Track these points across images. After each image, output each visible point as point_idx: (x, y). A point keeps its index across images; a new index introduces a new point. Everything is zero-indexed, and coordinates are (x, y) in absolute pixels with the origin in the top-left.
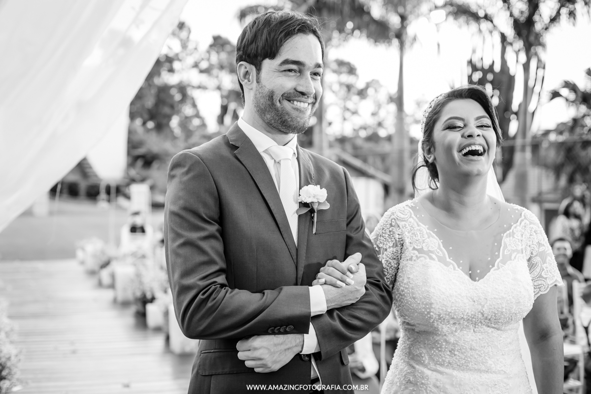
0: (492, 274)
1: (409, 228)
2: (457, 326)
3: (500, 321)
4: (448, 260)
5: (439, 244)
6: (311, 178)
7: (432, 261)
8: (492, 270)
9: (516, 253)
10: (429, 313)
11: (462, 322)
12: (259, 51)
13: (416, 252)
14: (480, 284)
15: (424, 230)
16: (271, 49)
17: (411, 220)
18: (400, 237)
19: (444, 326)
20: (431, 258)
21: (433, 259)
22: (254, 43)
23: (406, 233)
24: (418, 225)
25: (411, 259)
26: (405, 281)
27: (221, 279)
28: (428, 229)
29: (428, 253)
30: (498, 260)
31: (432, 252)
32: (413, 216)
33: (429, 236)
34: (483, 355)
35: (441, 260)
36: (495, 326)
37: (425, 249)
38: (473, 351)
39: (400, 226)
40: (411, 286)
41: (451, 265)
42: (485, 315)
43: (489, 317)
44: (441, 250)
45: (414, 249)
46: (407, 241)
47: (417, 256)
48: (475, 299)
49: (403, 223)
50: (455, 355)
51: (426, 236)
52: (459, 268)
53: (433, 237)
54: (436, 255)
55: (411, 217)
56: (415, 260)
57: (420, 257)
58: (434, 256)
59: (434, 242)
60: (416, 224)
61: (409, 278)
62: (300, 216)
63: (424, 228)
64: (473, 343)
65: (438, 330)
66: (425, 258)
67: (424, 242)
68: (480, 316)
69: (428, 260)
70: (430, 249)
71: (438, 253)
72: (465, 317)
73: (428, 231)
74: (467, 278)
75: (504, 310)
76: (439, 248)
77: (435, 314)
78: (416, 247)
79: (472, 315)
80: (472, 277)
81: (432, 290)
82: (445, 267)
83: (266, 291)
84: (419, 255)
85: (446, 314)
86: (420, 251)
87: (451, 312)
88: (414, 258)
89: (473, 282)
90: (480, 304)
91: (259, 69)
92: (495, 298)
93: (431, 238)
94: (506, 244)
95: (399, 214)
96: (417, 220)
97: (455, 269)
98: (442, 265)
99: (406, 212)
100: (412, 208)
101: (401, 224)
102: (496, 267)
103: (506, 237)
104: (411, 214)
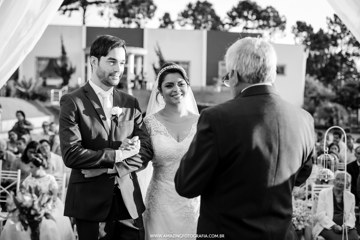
0: (186, 140)
1: (153, 123)
2: (173, 162)
4: (168, 134)
5: (165, 129)
6: (118, 103)
8: (186, 138)
10: (160, 156)
12: (100, 53)
13: (155, 132)
14: (181, 144)
16: (105, 53)
17: (154, 119)
18: (150, 126)
19: (167, 162)
20: (161, 134)
21: (162, 134)
22: (98, 49)
23: (152, 125)
24: (157, 122)
25: (153, 135)
29: (160, 132)
30: (189, 134)
32: (155, 118)
33: (161, 125)
35: (165, 134)
37: (159, 131)
41: (169, 137)
44: (165, 131)
45: (155, 131)
46: (152, 128)
48: (179, 150)
50: (173, 175)
51: (160, 126)
52: (172, 137)
53: (162, 126)
54: (163, 133)
55: (154, 118)
57: (157, 134)
58: (162, 133)
59: (163, 128)
62: (112, 120)
63: (159, 122)
65: (165, 164)
66: (159, 134)
67: (158, 128)
69: (160, 135)
70: (161, 130)
72: (175, 157)
74: (176, 141)
77: (163, 156)
78: (156, 130)
79: (178, 156)
80: (178, 141)
82: (167, 137)
83: (99, 151)
84: (156, 133)
85: (167, 156)
86: (157, 131)
87: (169, 155)
88: (155, 134)
89: (178, 143)
90: (181, 152)
91: (99, 60)
93: (161, 126)
94: (193, 128)
95: (149, 118)
96: (156, 120)
97: (171, 138)
98: (165, 136)
99: (152, 117)
100: (154, 115)
101: (150, 121)
102: (188, 137)
103: (194, 126)
104: (154, 117)
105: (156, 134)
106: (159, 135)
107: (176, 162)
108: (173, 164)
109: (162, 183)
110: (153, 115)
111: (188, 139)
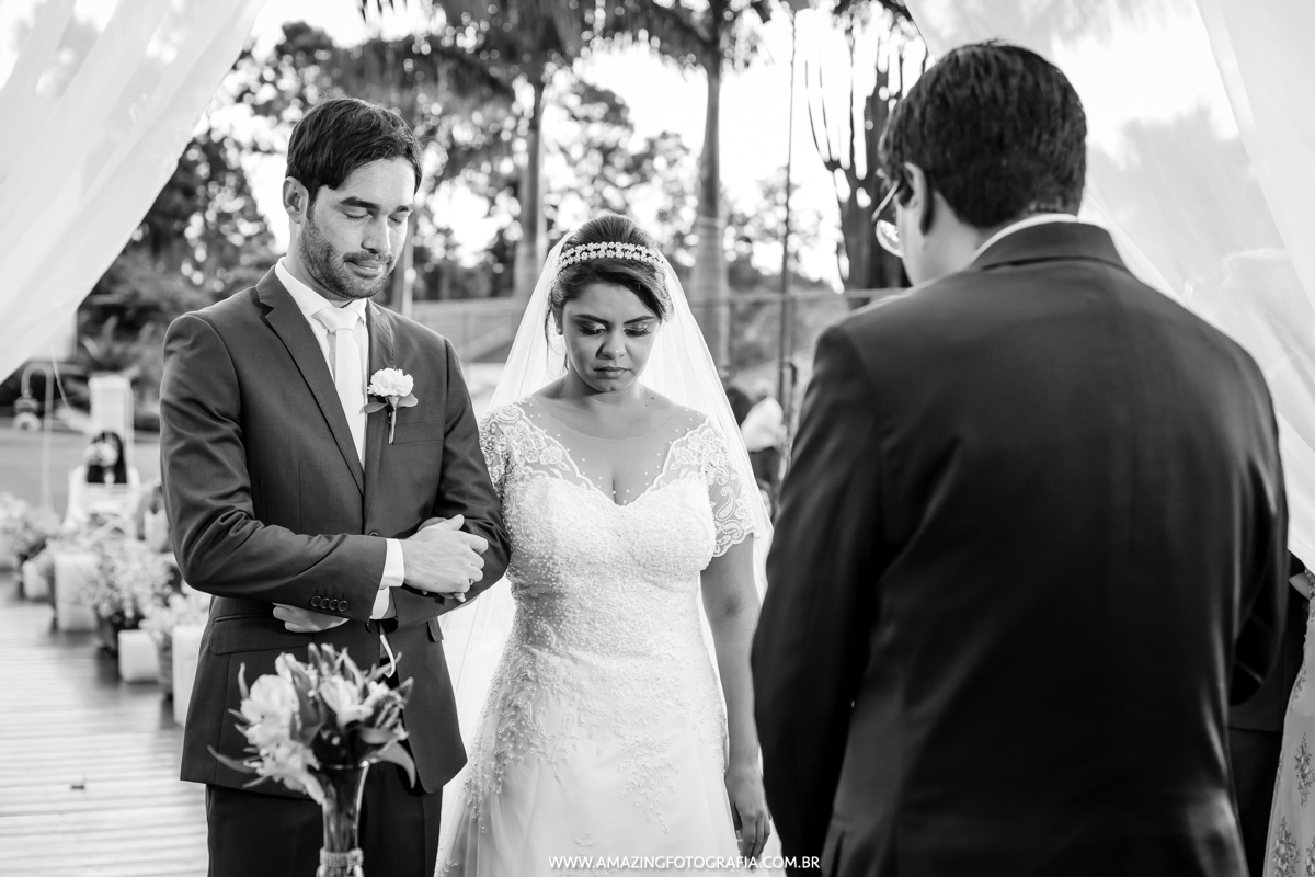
0: (648, 496)
1: (518, 434)
2: (596, 578)
3: (661, 569)
4: (578, 475)
5: (564, 455)
6: (388, 357)
7: (554, 479)
8: (648, 490)
9: (687, 470)
11: (602, 569)
13: (530, 469)
14: (628, 509)
15: (540, 436)
17: (521, 422)
18: (505, 448)
19: (575, 579)
20: (553, 475)
21: (556, 476)
23: (514, 441)
24: (532, 430)
25: (522, 479)
26: (514, 513)
27: (245, 505)
28: (547, 434)
29: (548, 468)
30: (659, 477)
31: (554, 466)
32: (524, 416)
33: (549, 443)
34: (639, 628)
35: (569, 476)
36: (657, 579)
37: (543, 462)
38: (624, 623)
39: (505, 433)
40: (522, 517)
41: (584, 484)
42: (637, 558)
43: (643, 561)
44: (568, 463)
45: (527, 463)
46: (516, 454)
47: (530, 474)
48: (620, 532)
49: (509, 428)
50: (596, 629)
51: (544, 444)
52: (595, 486)
53: (555, 445)
54: (560, 470)
55: (520, 418)
56: (527, 481)
57: (536, 475)
58: (556, 472)
59: (557, 452)
60: (528, 428)
61: (518, 507)
62: (369, 415)
63: (541, 433)
64: (622, 609)
65: (567, 586)
66: (544, 476)
67: (541, 453)
68: (629, 559)
69: (548, 478)
70: (551, 462)
71: (563, 467)
72: (606, 560)
73: (547, 437)
74: (609, 501)
75: (665, 550)
76: (565, 459)
77: (562, 557)
78: (529, 461)
79: (616, 557)
80: (616, 500)
81: (555, 519)
82: (573, 486)
84: (533, 473)
85: (577, 556)
86: (536, 466)
87: (584, 554)
88: (527, 477)
89: (618, 506)
90: (629, 540)
91: (313, 195)
92: (651, 530)
93: (551, 447)
94: (673, 455)
95: (502, 415)
96: (530, 422)
97: (589, 488)
98: (570, 483)
99: (514, 412)
100: (522, 405)
101: (505, 429)
102: (655, 485)
103: (676, 446)
104: (521, 414)
105: (532, 476)
106: (543, 478)
107: (610, 578)
108: (598, 587)
109: (555, 660)
110: (519, 405)
111: (656, 492)
